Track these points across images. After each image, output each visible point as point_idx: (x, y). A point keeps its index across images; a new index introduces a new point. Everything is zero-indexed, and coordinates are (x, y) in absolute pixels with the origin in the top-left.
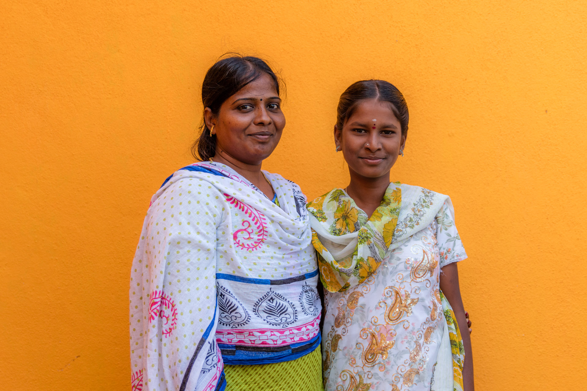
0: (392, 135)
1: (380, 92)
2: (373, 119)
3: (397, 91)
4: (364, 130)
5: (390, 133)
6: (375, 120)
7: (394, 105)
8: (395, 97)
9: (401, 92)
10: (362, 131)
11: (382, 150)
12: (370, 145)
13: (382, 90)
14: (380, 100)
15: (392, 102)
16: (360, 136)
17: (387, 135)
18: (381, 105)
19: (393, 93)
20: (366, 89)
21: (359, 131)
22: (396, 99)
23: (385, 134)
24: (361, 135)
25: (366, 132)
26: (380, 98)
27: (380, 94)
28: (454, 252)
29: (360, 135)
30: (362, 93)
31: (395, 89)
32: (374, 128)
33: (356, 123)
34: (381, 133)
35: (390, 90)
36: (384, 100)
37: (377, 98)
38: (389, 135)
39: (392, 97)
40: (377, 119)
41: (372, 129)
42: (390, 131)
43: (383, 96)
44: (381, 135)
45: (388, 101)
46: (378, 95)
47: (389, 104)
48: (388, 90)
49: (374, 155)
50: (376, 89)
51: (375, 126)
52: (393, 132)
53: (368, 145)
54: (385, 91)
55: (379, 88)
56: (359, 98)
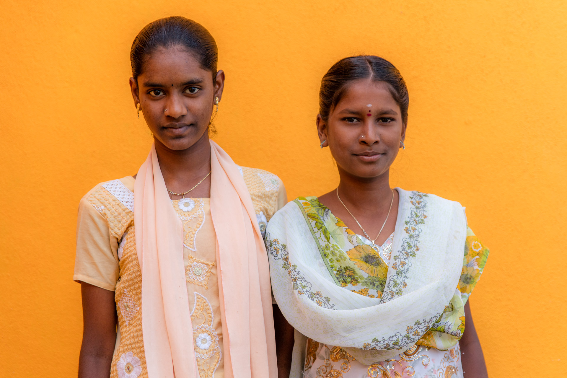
0: (391, 123)
1: (374, 70)
2: (368, 104)
4: (356, 119)
5: (389, 120)
6: (370, 105)
8: (392, 76)
10: (354, 120)
11: (381, 143)
12: (366, 137)
13: (375, 68)
14: (375, 80)
15: (389, 81)
16: (353, 126)
17: (385, 123)
18: (376, 86)
19: (389, 70)
20: (356, 68)
21: (350, 119)
22: (394, 78)
23: (383, 123)
25: (359, 121)
27: (373, 73)
30: (352, 72)
32: (369, 115)
33: (346, 110)
34: (378, 121)
35: (386, 67)
36: (380, 80)
37: (371, 78)
38: (387, 123)
39: (389, 76)
40: (372, 104)
41: (367, 117)
42: (388, 118)
43: (377, 75)
44: (378, 123)
45: (384, 81)
46: (372, 74)
47: (386, 84)
48: (383, 67)
49: (371, 150)
50: (368, 67)
51: (370, 113)
52: (393, 119)
53: (363, 137)
54: (380, 68)
55: (371, 66)
56: (348, 79)
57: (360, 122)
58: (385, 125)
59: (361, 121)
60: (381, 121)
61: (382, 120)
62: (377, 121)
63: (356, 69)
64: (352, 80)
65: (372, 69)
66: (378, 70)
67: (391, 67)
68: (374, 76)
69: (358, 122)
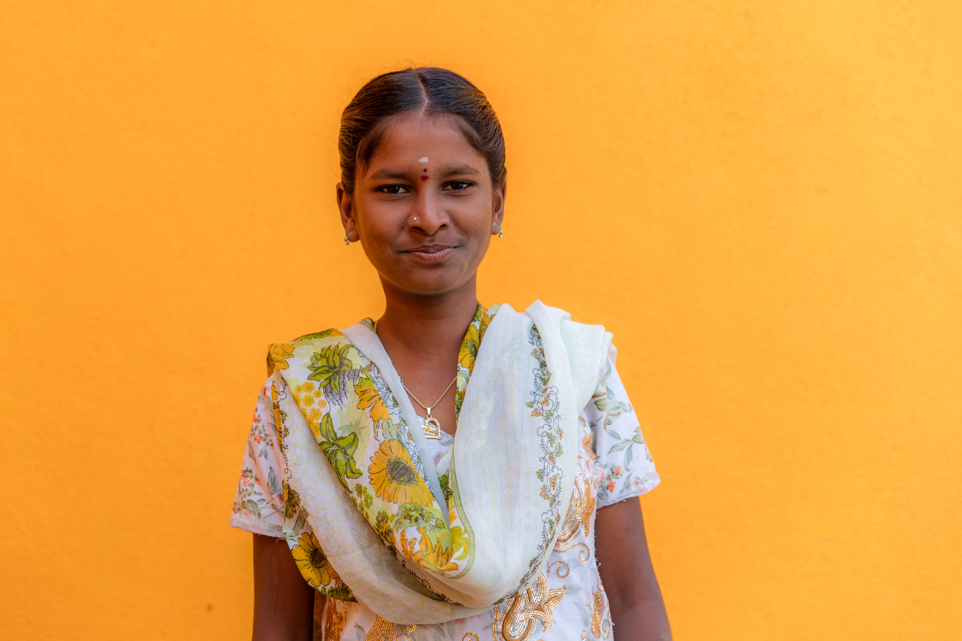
0: (468, 190)
1: (430, 94)
2: (421, 157)
3: (470, 88)
4: (402, 187)
5: (464, 186)
6: (424, 160)
7: (466, 119)
8: (466, 103)
9: (481, 90)
10: (399, 190)
11: (451, 227)
12: (421, 219)
13: (433, 89)
14: (431, 112)
15: (459, 114)
16: (396, 200)
17: (456, 191)
18: (434, 123)
19: (461, 92)
21: (392, 189)
22: (469, 105)
23: (452, 191)
24: (397, 198)
25: (407, 190)
26: (431, 106)
27: (429, 99)
28: (631, 474)
29: (395, 198)
31: (465, 84)
32: (425, 178)
34: (444, 187)
35: (453, 86)
36: (440, 112)
37: (424, 109)
38: (461, 192)
39: (459, 103)
40: (429, 157)
41: (420, 181)
42: (463, 182)
43: (437, 103)
44: (443, 192)
45: (450, 112)
46: (426, 101)
47: (453, 118)
48: (448, 87)
49: (432, 241)
50: (419, 89)
51: (427, 174)
52: (471, 184)
53: (415, 219)
54: (441, 90)
55: (426, 86)
56: (383, 114)
57: (409, 192)
58: (457, 194)
59: (410, 190)
60: (450, 187)
61: (452, 186)
62: (441, 188)
63: (396, 94)
64: (390, 114)
65: (427, 91)
66: (437, 93)
67: (463, 87)
68: (430, 106)
69: (406, 193)
